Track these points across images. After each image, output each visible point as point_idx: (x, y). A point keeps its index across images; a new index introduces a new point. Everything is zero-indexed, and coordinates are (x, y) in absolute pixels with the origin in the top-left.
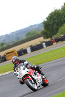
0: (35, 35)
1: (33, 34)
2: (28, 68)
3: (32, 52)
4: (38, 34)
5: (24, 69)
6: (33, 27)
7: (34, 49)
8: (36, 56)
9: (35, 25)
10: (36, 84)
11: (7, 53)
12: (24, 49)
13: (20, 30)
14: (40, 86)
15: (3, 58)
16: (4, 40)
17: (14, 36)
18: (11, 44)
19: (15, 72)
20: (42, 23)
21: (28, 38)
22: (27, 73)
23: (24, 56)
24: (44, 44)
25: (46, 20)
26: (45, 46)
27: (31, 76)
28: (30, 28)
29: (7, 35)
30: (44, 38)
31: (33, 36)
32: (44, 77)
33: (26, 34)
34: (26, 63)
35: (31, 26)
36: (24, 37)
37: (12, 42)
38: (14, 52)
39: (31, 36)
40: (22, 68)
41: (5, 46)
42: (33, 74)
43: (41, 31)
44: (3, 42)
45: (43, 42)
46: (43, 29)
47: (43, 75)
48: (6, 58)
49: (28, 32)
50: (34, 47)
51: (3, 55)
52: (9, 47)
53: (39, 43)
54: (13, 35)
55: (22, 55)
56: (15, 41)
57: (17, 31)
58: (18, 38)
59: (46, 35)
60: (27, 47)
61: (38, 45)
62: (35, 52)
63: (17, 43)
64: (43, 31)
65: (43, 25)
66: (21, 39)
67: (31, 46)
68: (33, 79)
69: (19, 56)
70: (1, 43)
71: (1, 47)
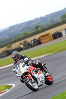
2: (28, 65)
5: (23, 66)
11: (42, 37)
12: (59, 31)
13: (55, 13)
15: (37, 41)
16: (38, 23)
17: (49, 18)
18: (46, 27)
21: (63, 21)
22: (27, 71)
23: (59, 39)
27: (31, 74)
29: (41, 18)
36: (59, 20)
37: (47, 25)
38: (48, 35)
40: (21, 65)
41: (39, 29)
42: (33, 72)
44: (37, 25)
48: (41, 41)
49: (63, 14)
52: (44, 30)
54: (47, 18)
55: (57, 38)
56: (50, 24)
57: (51, 14)
58: (52, 21)
60: (62, 30)
63: (52, 25)
66: (56, 22)
69: (54, 39)
70: (35, 26)
71: (36, 30)
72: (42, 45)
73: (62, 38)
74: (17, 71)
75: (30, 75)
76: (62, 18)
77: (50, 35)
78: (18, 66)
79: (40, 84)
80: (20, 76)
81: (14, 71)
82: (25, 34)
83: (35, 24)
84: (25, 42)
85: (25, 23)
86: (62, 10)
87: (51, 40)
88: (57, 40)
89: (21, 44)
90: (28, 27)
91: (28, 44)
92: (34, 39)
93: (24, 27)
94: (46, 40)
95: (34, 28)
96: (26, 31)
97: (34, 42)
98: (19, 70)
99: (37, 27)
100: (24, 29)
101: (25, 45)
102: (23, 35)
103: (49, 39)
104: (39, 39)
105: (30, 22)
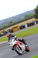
0: (30, 17)
1: (29, 16)
2: (16, 40)
3: (28, 27)
4: (31, 17)
5: (14, 41)
6: (29, 12)
7: (29, 25)
8: (31, 29)
9: (30, 11)
10: (22, 50)
11: (14, 28)
12: (23, 25)
13: (21, 14)
14: (24, 52)
15: (11, 30)
16: (12, 20)
17: (18, 17)
18: (16, 22)
19: (9, 43)
20: (34, 10)
21: (26, 19)
23: (23, 29)
24: (35, 22)
25: (36, 8)
26: (35, 24)
28: (27, 13)
29: (13, 17)
30: (35, 19)
31: (29, 17)
32: (26, 46)
33: (24, 16)
34: (15, 37)
35: (27, 12)
36: (24, 18)
37: (17, 21)
38: (17, 27)
39: (27, 18)
41: (12, 23)
42: (19, 44)
43: (33, 14)
44: (11, 21)
45: (35, 21)
46: (34, 13)
47: (26, 44)
48: (13, 30)
49: (25, 15)
50: (29, 24)
51: (11, 29)
52: (15, 24)
53: (32, 22)
54: (17, 17)
57: (19, 15)
58: (20, 19)
59: (36, 17)
60: (25, 24)
61: (32, 23)
62: (30, 27)
64: (35, 15)
65: (34, 11)
66: (22, 19)
67: (28, 23)
68: (20, 47)
69: (20, 29)
70: (10, 22)
71: (10, 24)
72: (14, 33)
73: (25, 29)
74: (10, 43)
75: (17, 46)
76: (25, 17)
77: (18, 27)
78: (11, 41)
79: (23, 51)
80: (12, 46)
81: (9, 44)
82: (4, 26)
83: (10, 20)
84: (4, 31)
85: (4, 20)
86: (25, 13)
87: (19, 30)
88: (22, 30)
89: (2, 32)
90: (6, 22)
91: (6, 32)
92: (9, 30)
93: (4, 22)
94: (16, 30)
95: (9, 23)
96: (4, 25)
97: (9, 31)
98: (12, 43)
99: (11, 22)
100: (3, 23)
101: (4, 33)
102: (3, 27)
103: (17, 29)
104: (12, 29)
105: (6, 19)
